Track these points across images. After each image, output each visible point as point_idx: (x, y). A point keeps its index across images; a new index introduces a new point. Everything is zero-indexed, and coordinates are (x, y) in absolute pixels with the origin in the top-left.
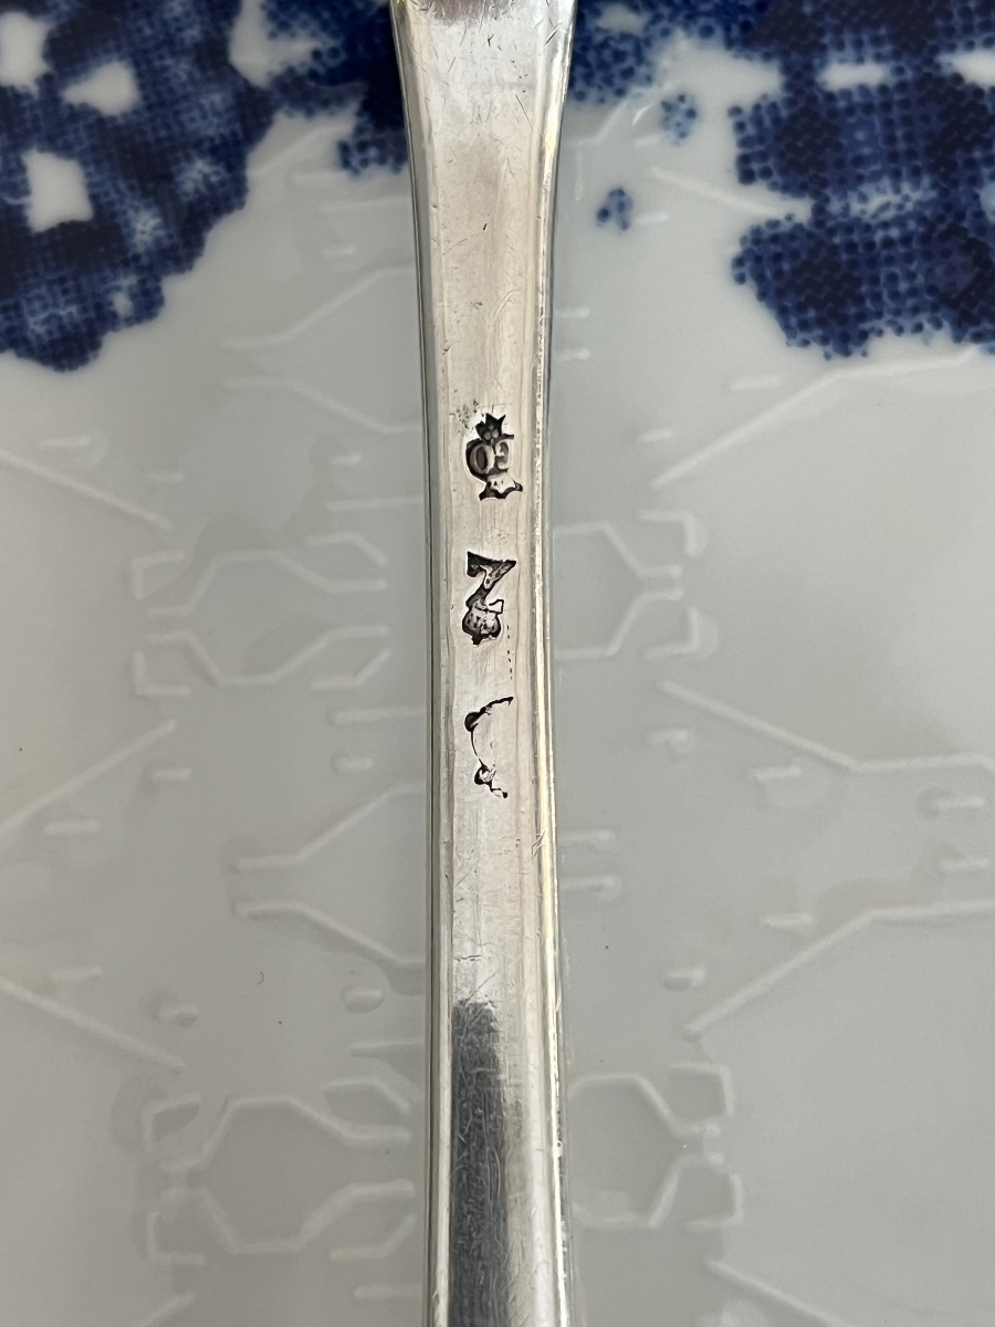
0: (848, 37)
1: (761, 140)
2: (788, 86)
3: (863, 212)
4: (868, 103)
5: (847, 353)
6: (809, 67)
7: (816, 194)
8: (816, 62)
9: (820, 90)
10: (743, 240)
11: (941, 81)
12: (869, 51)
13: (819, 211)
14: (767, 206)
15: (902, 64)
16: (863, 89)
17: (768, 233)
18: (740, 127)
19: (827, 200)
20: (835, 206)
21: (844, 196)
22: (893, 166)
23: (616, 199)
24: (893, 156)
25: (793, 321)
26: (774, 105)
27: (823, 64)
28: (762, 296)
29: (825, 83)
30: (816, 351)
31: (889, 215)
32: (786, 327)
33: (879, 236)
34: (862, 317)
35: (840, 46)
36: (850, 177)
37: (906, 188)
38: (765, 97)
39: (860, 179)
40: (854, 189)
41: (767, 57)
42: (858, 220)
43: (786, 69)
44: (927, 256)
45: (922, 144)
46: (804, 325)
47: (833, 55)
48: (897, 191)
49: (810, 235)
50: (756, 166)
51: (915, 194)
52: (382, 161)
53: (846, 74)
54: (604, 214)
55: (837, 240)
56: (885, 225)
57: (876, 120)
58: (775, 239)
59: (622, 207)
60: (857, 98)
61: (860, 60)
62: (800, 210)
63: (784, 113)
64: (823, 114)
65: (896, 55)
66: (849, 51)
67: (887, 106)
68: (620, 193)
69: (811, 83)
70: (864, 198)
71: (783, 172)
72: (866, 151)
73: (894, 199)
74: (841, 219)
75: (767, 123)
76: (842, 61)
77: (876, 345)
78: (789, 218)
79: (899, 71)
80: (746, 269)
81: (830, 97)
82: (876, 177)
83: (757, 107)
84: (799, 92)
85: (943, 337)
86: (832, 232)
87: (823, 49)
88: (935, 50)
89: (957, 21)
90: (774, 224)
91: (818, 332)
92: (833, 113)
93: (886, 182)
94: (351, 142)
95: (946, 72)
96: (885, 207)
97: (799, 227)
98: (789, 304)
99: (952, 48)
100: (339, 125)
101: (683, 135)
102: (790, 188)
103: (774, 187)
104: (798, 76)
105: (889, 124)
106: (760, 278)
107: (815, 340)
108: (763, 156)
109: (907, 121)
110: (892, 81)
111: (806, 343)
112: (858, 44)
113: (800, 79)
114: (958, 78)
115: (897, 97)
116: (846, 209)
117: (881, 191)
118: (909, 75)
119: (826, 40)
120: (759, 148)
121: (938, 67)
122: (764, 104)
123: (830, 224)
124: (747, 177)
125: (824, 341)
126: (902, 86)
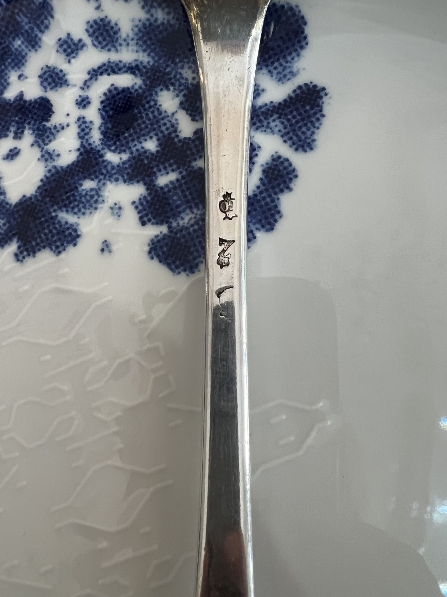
0: (161, 167)
1: (145, 210)
2: (147, 189)
3: (184, 223)
4: (174, 186)
5: (193, 272)
6: (152, 181)
7: (167, 222)
8: (154, 178)
9: (158, 187)
10: (149, 245)
11: (195, 171)
12: (169, 169)
13: (169, 227)
14: (153, 231)
15: (181, 170)
16: (171, 182)
17: (156, 240)
18: (136, 207)
19: (171, 223)
20: (174, 224)
21: (176, 221)
22: (188, 205)
23: (105, 244)
24: (188, 202)
25: (173, 267)
26: (145, 197)
27: (156, 178)
28: (160, 262)
29: (159, 184)
30: (183, 274)
31: (192, 222)
32: (171, 270)
33: (191, 229)
34: (195, 259)
35: (160, 171)
36: (176, 215)
37: (195, 211)
38: (141, 195)
39: (180, 212)
40: (179, 216)
41: (138, 182)
42: (183, 226)
43: (145, 184)
45: (195, 195)
46: (177, 267)
47: (158, 174)
48: (193, 213)
49: (170, 236)
50: (145, 219)
52: (29, 255)
53: (164, 180)
54: (102, 250)
55: (178, 235)
56: (192, 226)
57: (179, 191)
58: (158, 241)
59: (107, 246)
60: (170, 186)
61: (168, 173)
62: (164, 229)
63: (149, 198)
64: (161, 195)
65: (178, 168)
66: (163, 171)
67: (181, 186)
68: (106, 241)
69: (154, 186)
70: (183, 219)
71: (154, 218)
72: (179, 202)
73: (193, 216)
74: (177, 228)
75: (145, 203)
76: (162, 175)
77: (202, 267)
78: (161, 233)
79: (181, 173)
80: (153, 254)
81: (162, 188)
82: (184, 211)
83: (140, 199)
84: (151, 190)
86: (176, 233)
87: (155, 173)
88: (190, 162)
89: (194, 150)
90: (156, 236)
91: (182, 268)
92: (164, 193)
93: (188, 211)
94: (18, 252)
95: (196, 168)
96: (190, 219)
97: (165, 235)
98: (170, 261)
99: (195, 160)
100: (13, 247)
101: (119, 216)
102: (159, 223)
103: (153, 224)
104: (150, 185)
105: (183, 191)
106: (158, 256)
107: (182, 271)
108: (147, 215)
109: (188, 188)
110: (179, 177)
111: (179, 273)
112: (165, 168)
113: (150, 186)
115: (183, 181)
116: (178, 224)
117: (187, 214)
118: (184, 173)
119: (155, 170)
120: (144, 212)
121: (193, 167)
122: (142, 197)
123: (175, 230)
124: (144, 224)
125: (185, 270)
126: (183, 177)
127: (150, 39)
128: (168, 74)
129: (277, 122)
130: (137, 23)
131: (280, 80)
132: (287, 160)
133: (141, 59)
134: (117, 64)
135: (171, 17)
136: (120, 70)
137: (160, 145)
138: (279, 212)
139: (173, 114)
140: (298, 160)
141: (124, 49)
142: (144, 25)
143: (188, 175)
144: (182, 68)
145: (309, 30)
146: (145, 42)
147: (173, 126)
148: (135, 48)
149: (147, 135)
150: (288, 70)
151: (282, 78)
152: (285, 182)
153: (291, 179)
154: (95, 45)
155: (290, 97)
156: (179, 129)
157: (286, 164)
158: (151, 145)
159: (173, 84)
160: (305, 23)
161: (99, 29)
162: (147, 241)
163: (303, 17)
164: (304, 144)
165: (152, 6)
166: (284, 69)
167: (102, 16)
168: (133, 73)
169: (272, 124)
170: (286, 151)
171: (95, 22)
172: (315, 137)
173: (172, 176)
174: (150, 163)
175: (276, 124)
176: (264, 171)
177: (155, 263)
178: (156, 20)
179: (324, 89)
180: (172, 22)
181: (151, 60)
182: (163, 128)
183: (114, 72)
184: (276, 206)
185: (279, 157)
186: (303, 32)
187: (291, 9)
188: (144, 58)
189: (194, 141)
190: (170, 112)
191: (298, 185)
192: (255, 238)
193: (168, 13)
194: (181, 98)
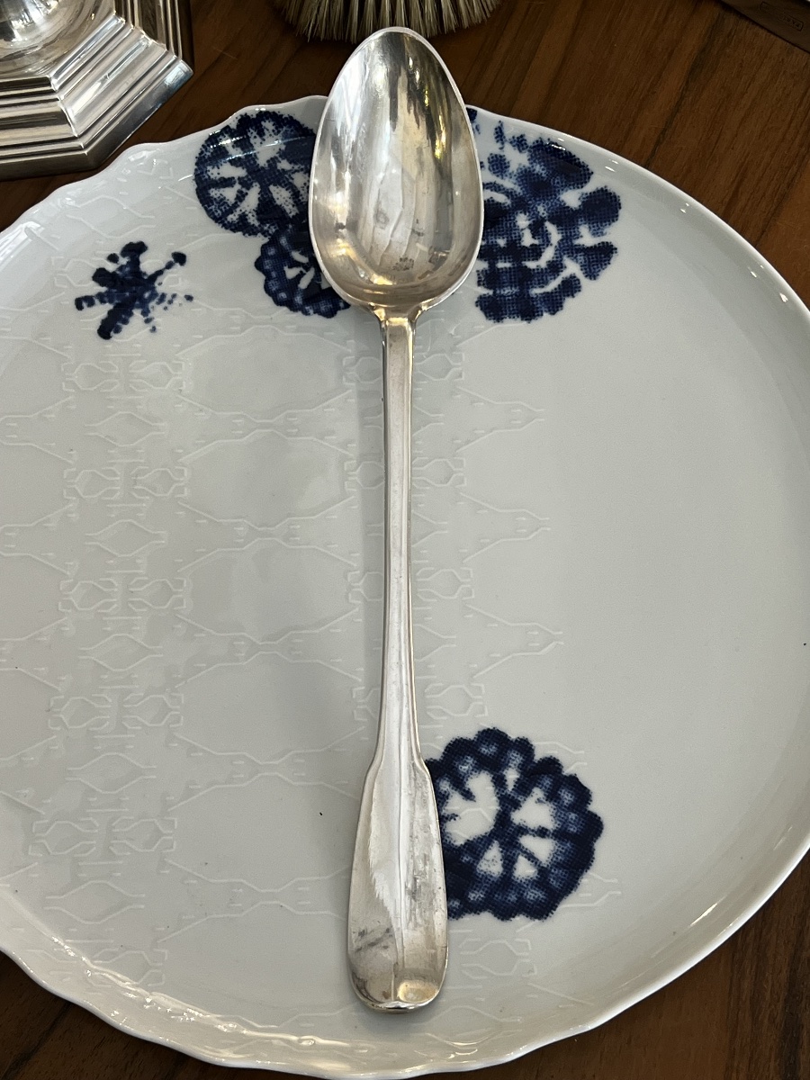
0: (503, 257)
1: (483, 277)
2: (489, 267)
3: (504, 293)
4: (506, 271)
5: (499, 322)
6: (494, 263)
7: (494, 289)
8: (496, 262)
9: (496, 268)
10: (478, 298)
11: (522, 267)
12: (507, 260)
13: (494, 293)
14: (483, 291)
15: (514, 263)
16: (506, 268)
17: (483, 297)
18: (479, 274)
19: (496, 290)
20: (498, 292)
21: (500, 290)
22: (511, 284)
24: (511, 282)
25: (488, 315)
26: (486, 270)
28: (481, 309)
29: (497, 266)
30: (492, 322)
31: (509, 294)
32: (486, 316)
33: (507, 298)
34: (502, 314)
36: (501, 287)
37: (513, 289)
39: (504, 286)
42: (503, 295)
43: (489, 263)
44: (517, 303)
45: (517, 280)
46: (490, 316)
47: (499, 260)
48: (511, 289)
49: (492, 298)
50: (481, 283)
51: (515, 290)
53: (501, 265)
55: (498, 299)
56: (508, 296)
57: (508, 275)
58: (485, 298)
60: (504, 270)
61: (505, 262)
62: (491, 292)
63: (488, 272)
64: (497, 273)
65: (513, 261)
66: (503, 260)
67: (510, 272)
69: (494, 266)
70: (504, 290)
71: (487, 284)
72: (505, 281)
73: (511, 291)
74: (499, 295)
75: (485, 274)
76: (501, 262)
77: (504, 320)
78: (488, 294)
79: (514, 265)
80: (478, 304)
81: (498, 269)
82: (507, 286)
84: (492, 268)
85: (519, 319)
86: (497, 297)
87: (497, 259)
88: (522, 261)
89: (527, 255)
90: (485, 295)
91: (493, 317)
92: (499, 273)
93: (509, 287)
96: (509, 292)
97: (490, 296)
98: (487, 311)
102: (489, 288)
103: (485, 287)
105: (511, 276)
106: (481, 306)
107: (492, 319)
108: (483, 281)
109: (514, 275)
110: (512, 267)
111: (490, 320)
112: (505, 258)
113: (492, 265)
114: (526, 267)
115: (513, 270)
116: (500, 292)
117: (508, 289)
118: (516, 266)
119: (498, 257)
120: (482, 279)
122: (484, 270)
123: (497, 295)
124: (479, 285)
125: (494, 319)
126: (514, 268)
127: (526, 180)
128: (530, 205)
129: (582, 257)
130: (521, 167)
131: (593, 234)
132: (578, 280)
133: (515, 189)
134: (499, 187)
135: (544, 172)
136: (500, 190)
137: (507, 244)
138: (562, 306)
139: (522, 230)
140: (585, 282)
141: (507, 179)
142: (526, 170)
143: (518, 267)
144: (539, 205)
145: (621, 212)
146: (522, 180)
147: (519, 236)
148: (515, 181)
149: (502, 236)
150: (600, 231)
151: (595, 234)
152: (572, 292)
153: (576, 292)
154: (489, 169)
155: (595, 246)
156: (523, 239)
157: (577, 282)
158: (502, 242)
159: (529, 212)
160: (620, 208)
161: (497, 161)
162: (478, 295)
163: (620, 204)
164: (592, 275)
165: (535, 161)
166: (599, 229)
167: (502, 154)
168: (508, 196)
169: (579, 257)
170: (580, 275)
171: (496, 155)
172: (600, 273)
173: (508, 265)
174: (497, 252)
175: (581, 258)
176: (563, 282)
177: (479, 308)
178: (534, 170)
179: (616, 249)
180: (543, 175)
181: (521, 191)
182: (513, 236)
183: (496, 191)
184: (561, 303)
185: (575, 277)
186: (617, 212)
187: (615, 197)
188: (518, 190)
189: (529, 249)
190: (521, 228)
191: (579, 296)
192: (542, 315)
193: (543, 170)
194: (531, 222)
